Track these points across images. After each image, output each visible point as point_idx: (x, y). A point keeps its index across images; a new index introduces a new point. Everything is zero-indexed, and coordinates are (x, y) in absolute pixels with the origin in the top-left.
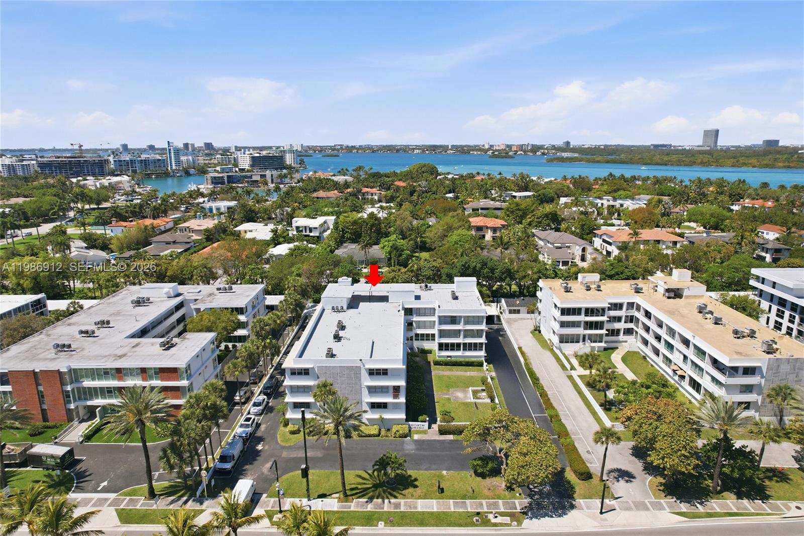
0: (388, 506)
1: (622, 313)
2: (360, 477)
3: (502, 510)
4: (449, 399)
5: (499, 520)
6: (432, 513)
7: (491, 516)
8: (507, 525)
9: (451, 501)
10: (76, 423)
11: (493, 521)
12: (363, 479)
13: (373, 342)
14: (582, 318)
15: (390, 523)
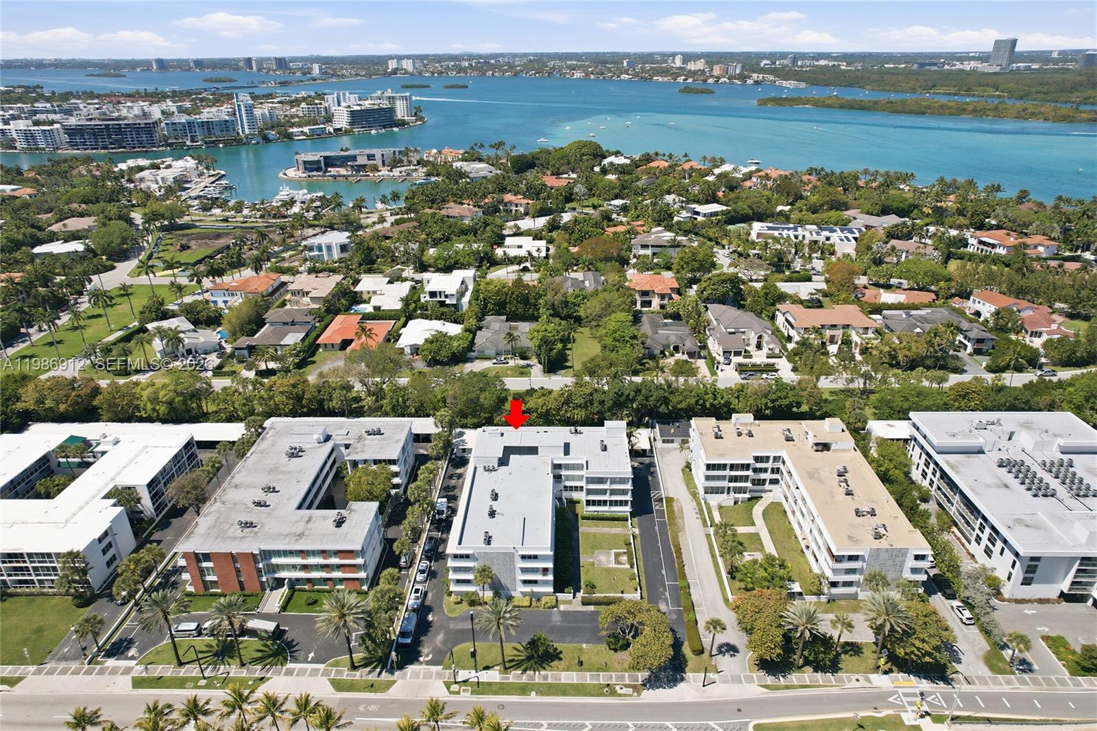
0: (538, 677)
1: (769, 465)
2: (516, 649)
3: (627, 682)
4: (593, 564)
5: (624, 691)
6: (572, 685)
7: (617, 688)
8: (629, 695)
9: (588, 673)
10: (268, 591)
11: (619, 691)
12: (519, 651)
13: (525, 519)
14: (728, 473)
15: (540, 693)
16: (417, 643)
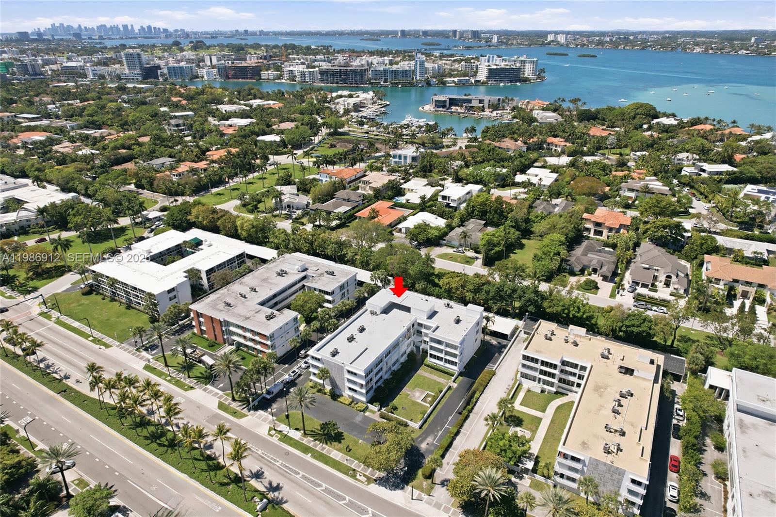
0: (319, 446)
1: (577, 371)
3: (367, 474)
4: (408, 395)
5: (361, 478)
6: (335, 460)
7: (358, 474)
8: (362, 482)
10: (227, 345)
11: (358, 477)
13: (367, 349)
14: (538, 366)
15: (313, 456)
16: (274, 400)
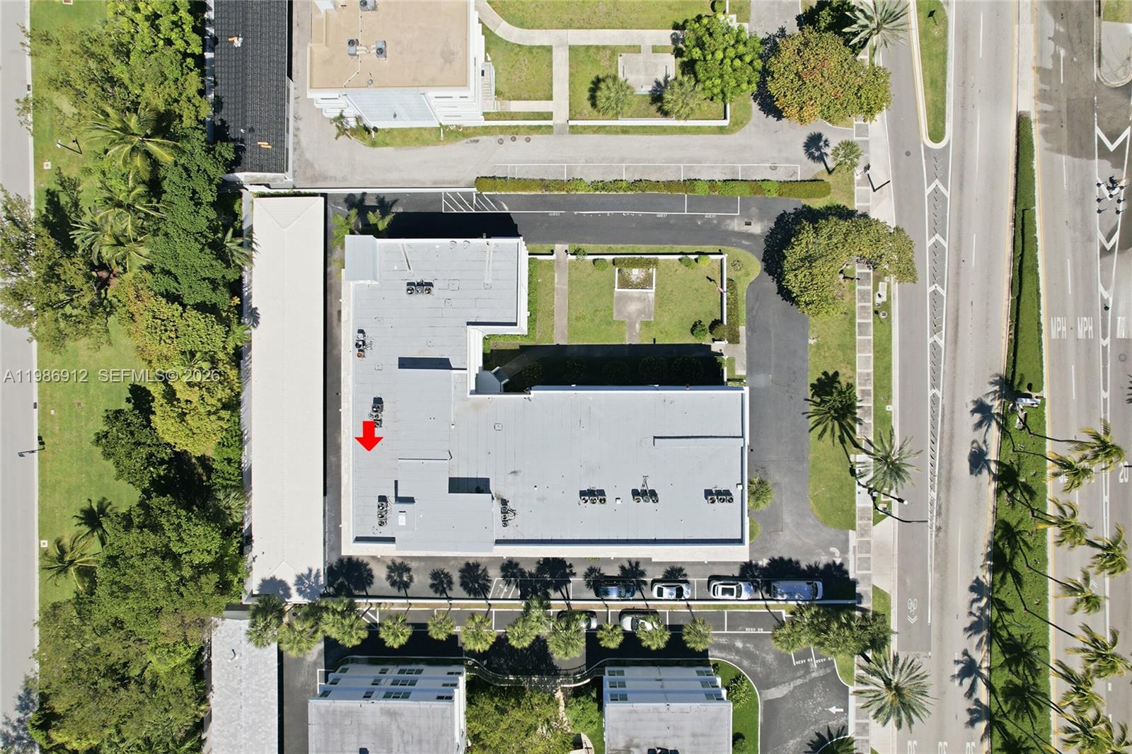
0: (865, 403)
2: (821, 436)
3: (871, 288)
4: (646, 328)
5: (883, 292)
6: (876, 358)
7: (878, 300)
8: (889, 287)
9: (858, 338)
11: (883, 299)
12: (824, 430)
15: (888, 400)
